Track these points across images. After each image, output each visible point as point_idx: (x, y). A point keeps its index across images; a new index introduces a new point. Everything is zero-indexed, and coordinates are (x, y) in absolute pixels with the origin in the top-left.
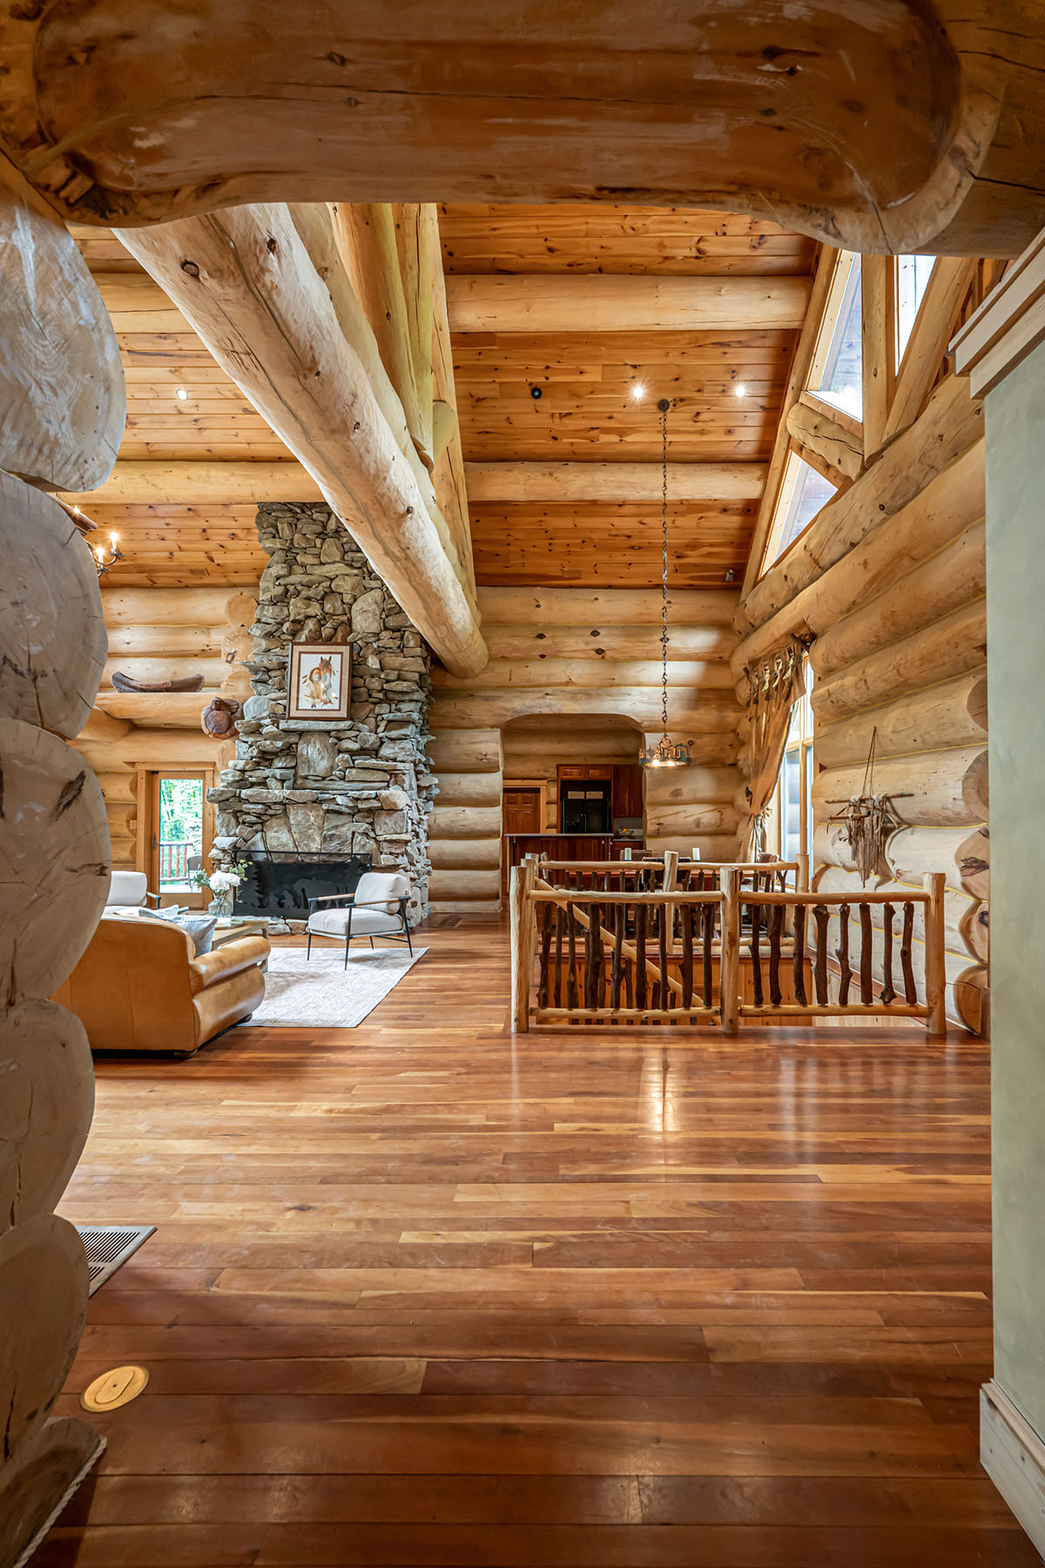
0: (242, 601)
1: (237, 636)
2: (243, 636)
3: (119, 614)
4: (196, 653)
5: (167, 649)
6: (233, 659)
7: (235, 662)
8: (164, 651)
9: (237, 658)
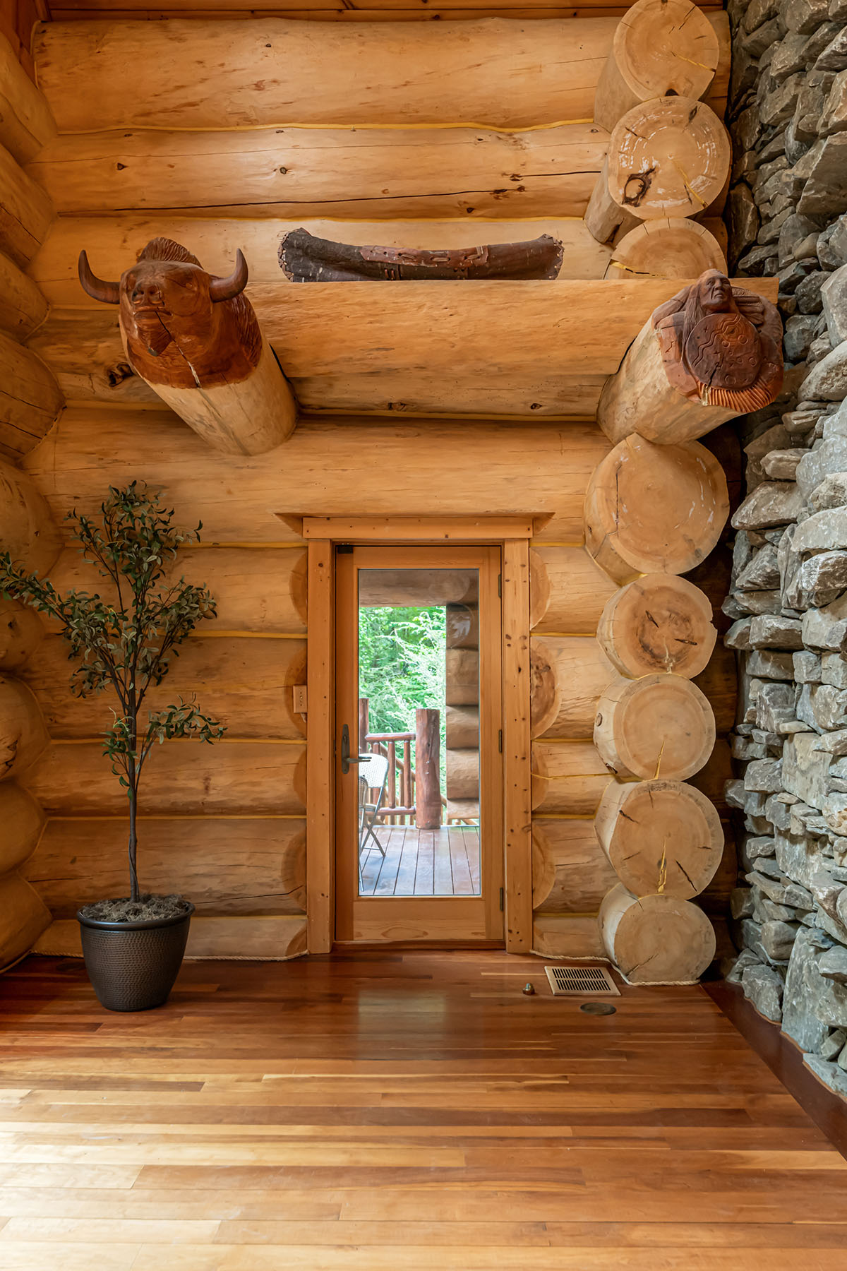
0: (667, 21)
1: (653, 125)
2: (673, 123)
3: (259, 86)
4: (472, 199)
5: (395, 187)
6: (644, 190)
7: (650, 203)
8: (386, 196)
9: (656, 188)
